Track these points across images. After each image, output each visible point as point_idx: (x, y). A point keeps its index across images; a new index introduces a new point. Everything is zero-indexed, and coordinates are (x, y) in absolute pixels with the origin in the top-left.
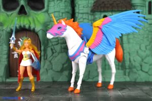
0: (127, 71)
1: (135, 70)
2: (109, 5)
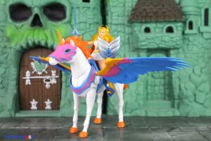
0: (176, 102)
1: (186, 101)
2: (152, 14)
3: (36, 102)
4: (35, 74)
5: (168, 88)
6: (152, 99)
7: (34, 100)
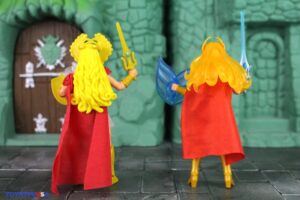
3: (45, 120)
4: (43, 68)
5: (283, 96)
6: (255, 115)
7: (40, 116)
